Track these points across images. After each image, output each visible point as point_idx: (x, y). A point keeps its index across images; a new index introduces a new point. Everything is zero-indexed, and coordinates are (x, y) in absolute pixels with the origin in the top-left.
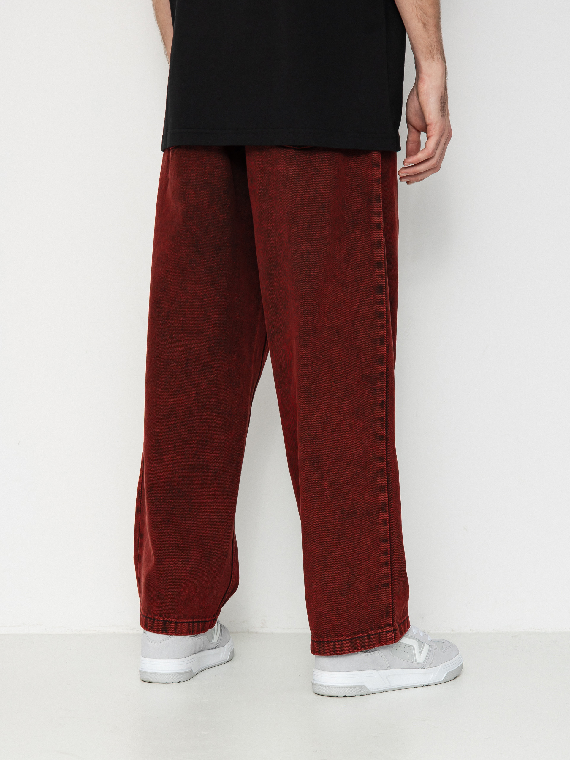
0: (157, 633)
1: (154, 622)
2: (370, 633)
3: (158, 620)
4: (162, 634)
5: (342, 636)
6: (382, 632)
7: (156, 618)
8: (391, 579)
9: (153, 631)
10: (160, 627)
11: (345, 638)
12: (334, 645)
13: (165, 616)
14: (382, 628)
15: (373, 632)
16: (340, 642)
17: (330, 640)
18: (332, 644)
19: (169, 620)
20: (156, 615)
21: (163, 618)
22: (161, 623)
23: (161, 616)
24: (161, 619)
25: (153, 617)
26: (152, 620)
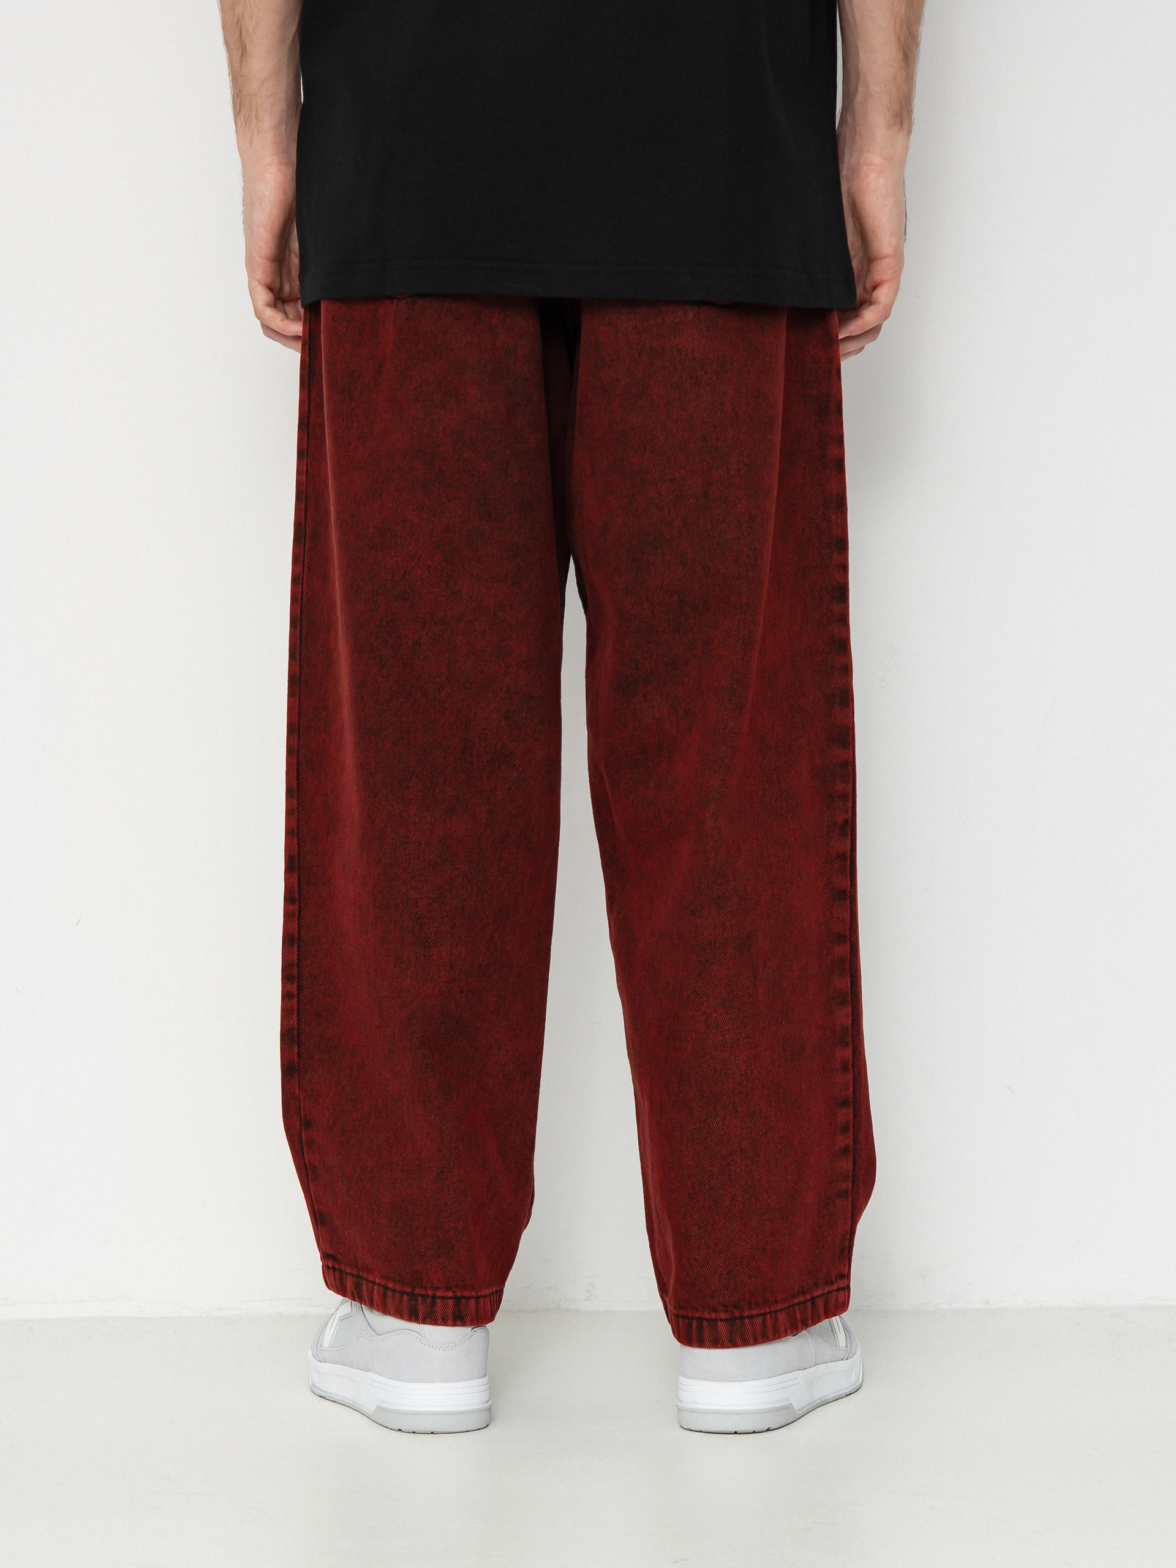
0: (443, 1325)
1: (433, 1304)
2: (816, 1294)
3: (443, 1298)
4: (454, 1325)
5: (776, 1302)
6: (832, 1292)
7: (439, 1293)
8: (853, 1181)
9: (435, 1322)
10: (450, 1311)
11: (779, 1307)
12: (764, 1321)
13: (457, 1286)
14: (832, 1283)
15: (819, 1292)
16: (773, 1314)
17: (754, 1312)
18: (760, 1320)
19: (466, 1294)
20: (437, 1288)
21: (454, 1292)
22: (451, 1303)
23: (448, 1289)
24: (450, 1294)
25: (430, 1292)
26: (429, 1300)
